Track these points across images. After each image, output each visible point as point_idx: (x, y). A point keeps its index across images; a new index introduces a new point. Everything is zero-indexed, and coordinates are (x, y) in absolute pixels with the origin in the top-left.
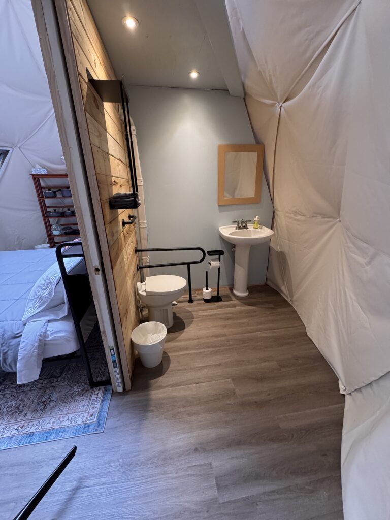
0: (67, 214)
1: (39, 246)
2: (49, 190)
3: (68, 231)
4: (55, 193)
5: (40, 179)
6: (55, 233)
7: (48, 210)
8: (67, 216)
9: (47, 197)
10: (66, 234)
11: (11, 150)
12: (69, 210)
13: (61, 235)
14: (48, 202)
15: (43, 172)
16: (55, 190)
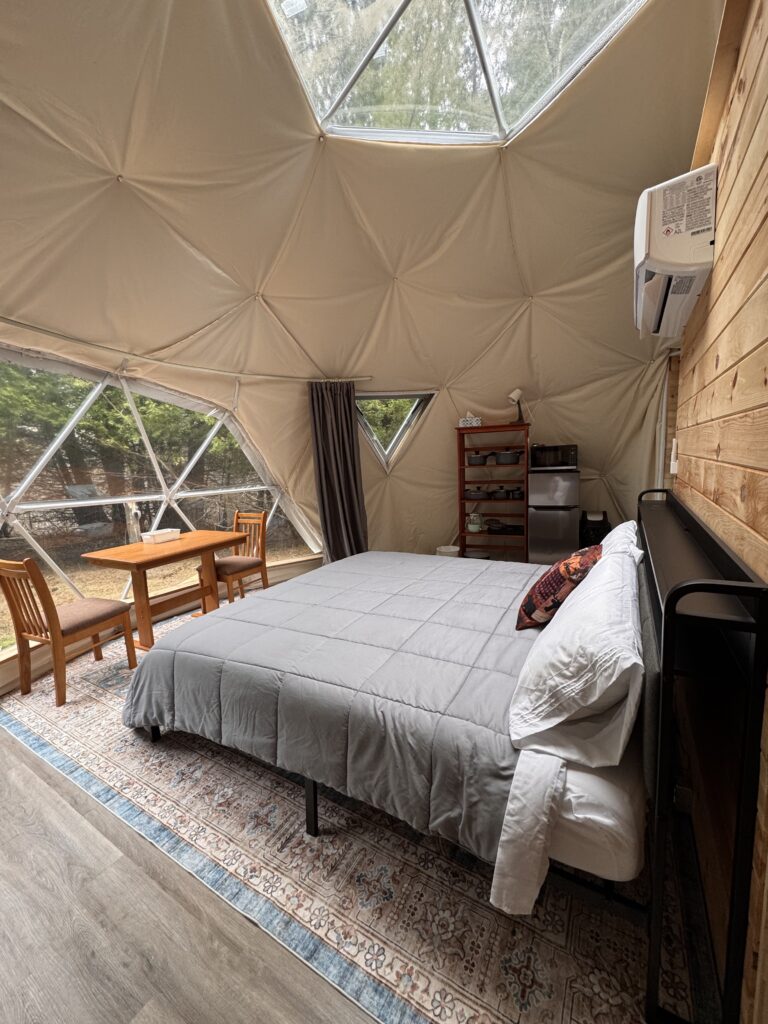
0: (498, 495)
1: (443, 549)
2: (477, 453)
3: (495, 527)
4: (485, 457)
5: (466, 436)
6: (472, 528)
7: (467, 487)
8: (496, 499)
9: (470, 465)
10: (490, 532)
11: (436, 393)
12: (502, 488)
13: (480, 532)
14: (469, 473)
15: (475, 423)
16: (485, 453)
